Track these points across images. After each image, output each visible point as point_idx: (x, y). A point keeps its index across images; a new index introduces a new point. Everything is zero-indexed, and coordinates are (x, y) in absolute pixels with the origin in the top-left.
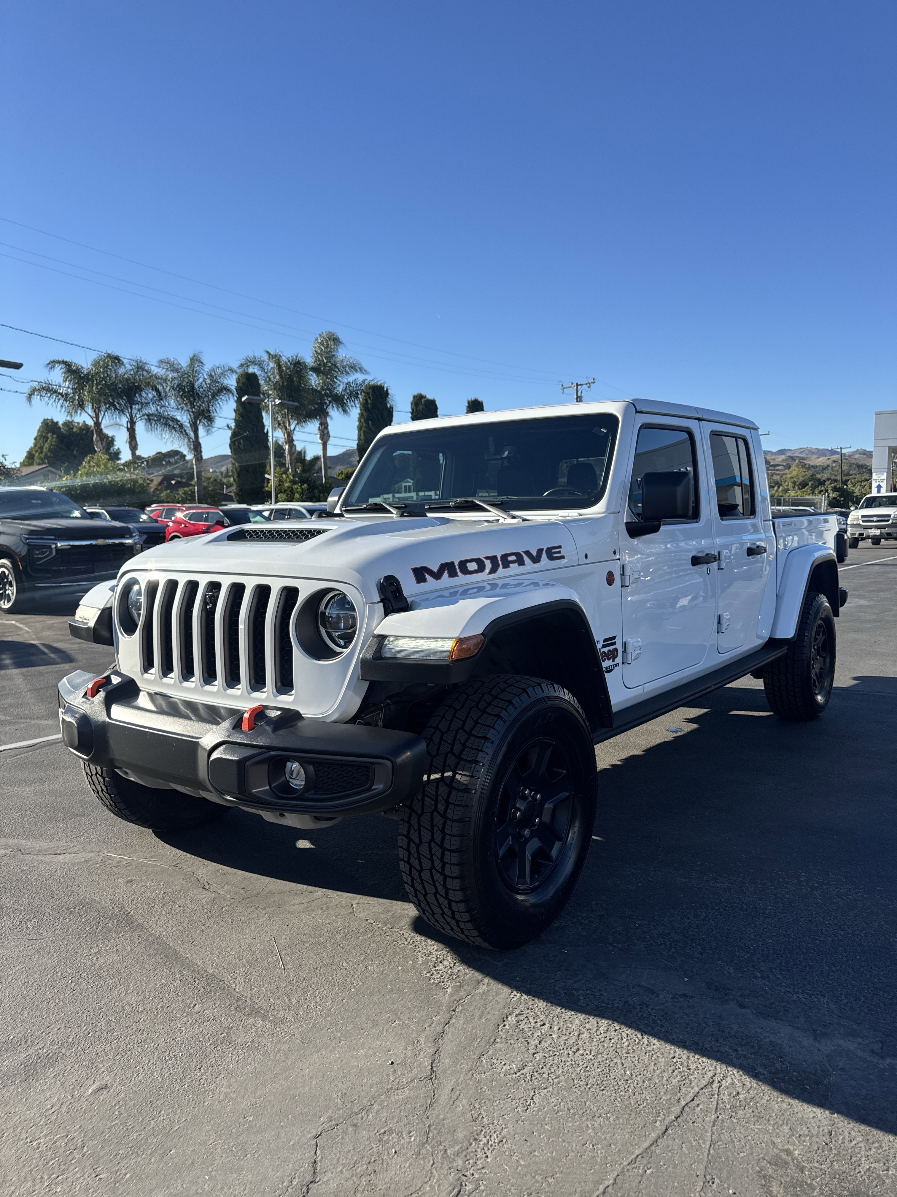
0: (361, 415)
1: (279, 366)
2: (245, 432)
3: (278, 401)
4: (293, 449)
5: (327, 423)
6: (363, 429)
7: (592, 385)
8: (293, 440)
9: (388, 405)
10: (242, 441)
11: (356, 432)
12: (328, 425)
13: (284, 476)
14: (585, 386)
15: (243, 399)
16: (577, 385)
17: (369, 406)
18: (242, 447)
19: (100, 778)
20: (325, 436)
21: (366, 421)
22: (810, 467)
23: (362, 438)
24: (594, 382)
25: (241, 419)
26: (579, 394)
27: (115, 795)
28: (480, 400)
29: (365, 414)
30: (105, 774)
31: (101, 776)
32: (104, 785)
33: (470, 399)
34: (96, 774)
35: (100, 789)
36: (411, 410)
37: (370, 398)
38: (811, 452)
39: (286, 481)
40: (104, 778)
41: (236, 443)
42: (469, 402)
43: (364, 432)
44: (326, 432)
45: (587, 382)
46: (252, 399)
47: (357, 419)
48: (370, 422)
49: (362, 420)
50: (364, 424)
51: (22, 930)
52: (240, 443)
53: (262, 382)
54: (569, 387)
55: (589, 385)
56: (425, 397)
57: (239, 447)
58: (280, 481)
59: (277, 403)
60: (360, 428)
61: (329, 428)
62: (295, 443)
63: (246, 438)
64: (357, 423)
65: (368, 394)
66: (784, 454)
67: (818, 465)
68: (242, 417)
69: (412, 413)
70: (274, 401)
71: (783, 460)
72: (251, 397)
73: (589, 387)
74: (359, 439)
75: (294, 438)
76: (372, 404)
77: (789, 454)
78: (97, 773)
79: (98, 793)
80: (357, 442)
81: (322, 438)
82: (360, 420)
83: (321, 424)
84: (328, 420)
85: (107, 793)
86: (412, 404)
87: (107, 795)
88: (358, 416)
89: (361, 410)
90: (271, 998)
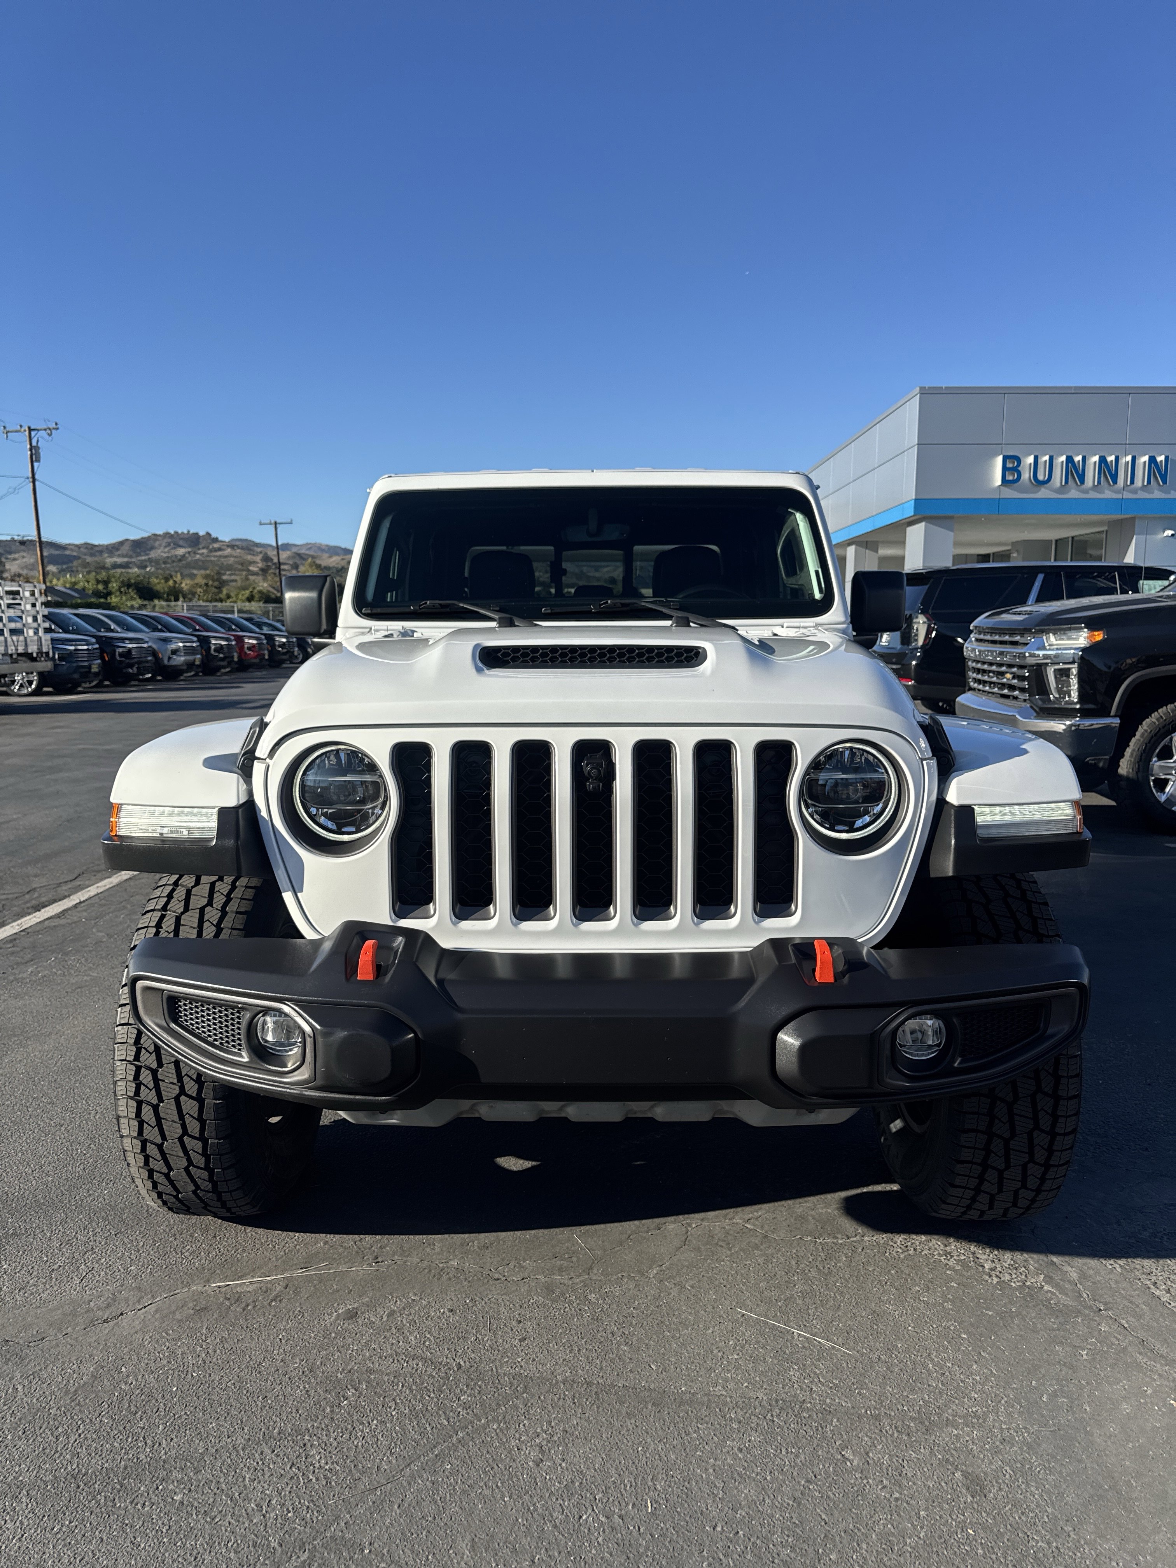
7: (53, 431)
14: (43, 432)
16: (30, 430)
19: (192, 1143)
22: (318, 567)
24: (57, 429)
26: (34, 444)
27: (224, 1169)
30: (211, 1132)
31: (200, 1137)
32: (203, 1153)
38: (321, 548)
40: (206, 1142)
45: (45, 427)
54: (17, 431)
55: (50, 431)
66: (288, 550)
67: (331, 565)
71: (289, 558)
73: (50, 435)
77: (294, 550)
85: (206, 1168)
87: (198, 1174)
90: (905, 1394)
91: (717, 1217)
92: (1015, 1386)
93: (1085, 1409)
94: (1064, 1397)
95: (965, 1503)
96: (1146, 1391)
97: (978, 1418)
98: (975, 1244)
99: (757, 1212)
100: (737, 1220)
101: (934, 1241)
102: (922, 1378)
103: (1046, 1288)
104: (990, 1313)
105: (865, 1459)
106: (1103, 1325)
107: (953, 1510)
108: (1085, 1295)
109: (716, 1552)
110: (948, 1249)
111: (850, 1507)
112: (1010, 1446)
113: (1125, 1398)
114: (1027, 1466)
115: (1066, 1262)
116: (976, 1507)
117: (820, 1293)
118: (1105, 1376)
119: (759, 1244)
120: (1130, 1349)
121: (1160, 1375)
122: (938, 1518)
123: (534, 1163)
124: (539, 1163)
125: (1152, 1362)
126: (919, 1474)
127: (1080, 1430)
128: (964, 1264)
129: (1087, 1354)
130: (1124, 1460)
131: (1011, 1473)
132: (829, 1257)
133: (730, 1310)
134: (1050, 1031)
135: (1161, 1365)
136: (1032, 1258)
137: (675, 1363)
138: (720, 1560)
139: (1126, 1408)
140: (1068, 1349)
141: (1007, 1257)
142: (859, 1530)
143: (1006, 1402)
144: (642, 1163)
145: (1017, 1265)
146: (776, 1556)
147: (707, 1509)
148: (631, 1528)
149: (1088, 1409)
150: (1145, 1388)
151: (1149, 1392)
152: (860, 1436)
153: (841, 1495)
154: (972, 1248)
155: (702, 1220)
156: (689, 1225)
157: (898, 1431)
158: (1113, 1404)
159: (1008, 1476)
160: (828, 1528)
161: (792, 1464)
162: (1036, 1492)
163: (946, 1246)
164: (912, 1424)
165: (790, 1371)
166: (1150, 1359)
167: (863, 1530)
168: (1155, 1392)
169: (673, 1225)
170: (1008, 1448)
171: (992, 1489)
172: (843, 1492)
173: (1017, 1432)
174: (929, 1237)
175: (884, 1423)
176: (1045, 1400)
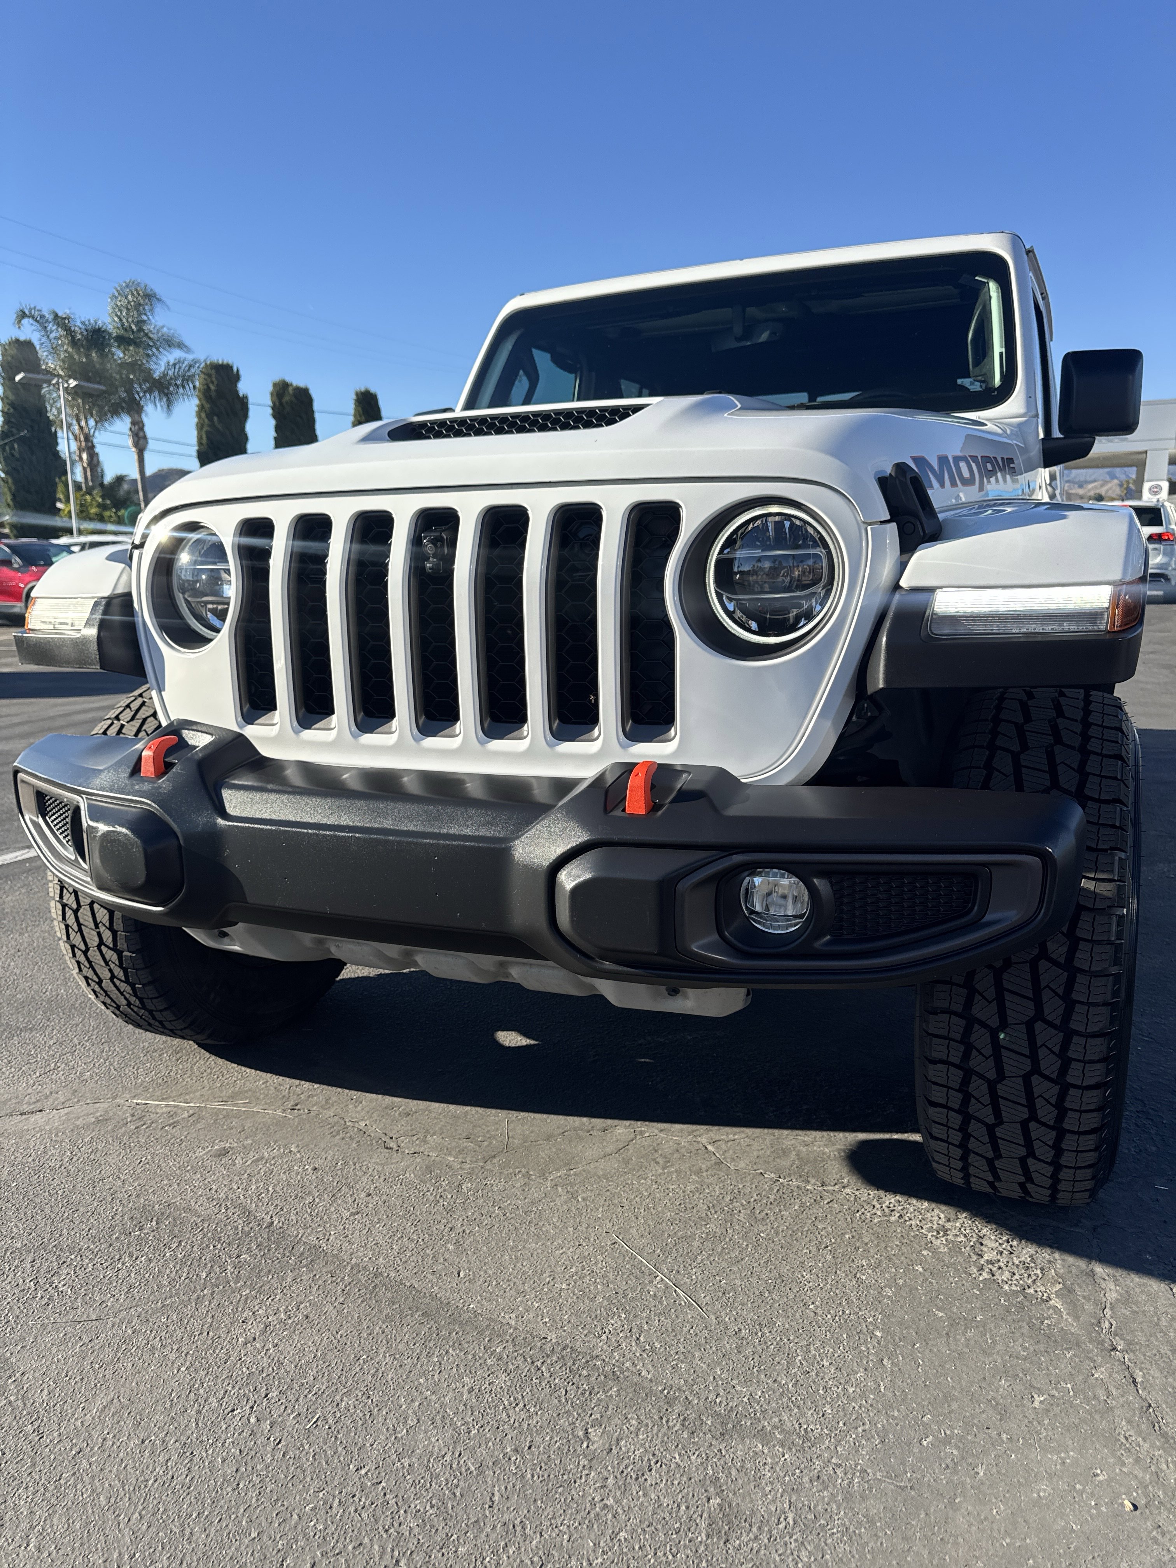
0: (201, 408)
1: (69, 332)
2: (19, 431)
3: (73, 383)
4: (95, 459)
5: (142, 422)
6: (205, 429)
8: (93, 447)
9: (241, 395)
10: (16, 446)
11: (194, 434)
12: (143, 425)
13: (88, 498)
15: (18, 378)
17: (213, 394)
18: (17, 454)
19: (110, 955)
20: (140, 440)
21: (209, 416)
23: (205, 441)
25: (12, 410)
27: (144, 985)
28: (372, 390)
29: (207, 406)
30: (122, 944)
31: (115, 949)
32: (121, 966)
33: (358, 390)
34: (99, 947)
35: (105, 974)
36: (271, 403)
37: (212, 382)
39: (91, 505)
40: (120, 954)
41: (7, 448)
42: (357, 394)
43: (207, 433)
44: (141, 434)
46: (31, 379)
47: (194, 414)
48: (215, 418)
49: (203, 415)
50: (206, 420)
51: (51, 1298)
52: (12, 448)
53: (42, 353)
56: (291, 385)
57: (12, 455)
58: (81, 505)
59: (71, 386)
60: (200, 427)
61: (146, 429)
62: (97, 450)
63: (22, 440)
64: (196, 420)
65: (209, 375)
68: (14, 408)
69: (273, 408)
70: (67, 382)
72: (30, 375)
74: (200, 443)
75: (95, 441)
76: (217, 391)
78: (101, 943)
79: (100, 983)
80: (196, 448)
81: (136, 444)
82: (199, 415)
83: (133, 423)
84: (143, 416)
85: (127, 981)
86: (272, 394)
87: (123, 986)
88: (196, 409)
89: (200, 400)
90: (734, 1382)
91: (682, 1130)
92: (896, 1413)
93: (977, 1473)
94: (957, 1448)
95: (690, 1541)
96: (1098, 1475)
97: (806, 1439)
98: (994, 1227)
99: (734, 1135)
100: (704, 1140)
101: (937, 1212)
102: (775, 1370)
103: (1055, 1302)
104: (941, 1314)
105: (610, 1445)
106: (1103, 1369)
107: (665, 1545)
108: (1107, 1325)
109: (334, 1497)
110: (948, 1225)
111: (538, 1497)
112: (820, 1487)
113: (1051, 1476)
114: (822, 1522)
115: (1114, 1276)
116: (700, 1551)
117: (730, 1240)
118: (1045, 1437)
119: (703, 1170)
120: (1117, 1412)
121: (1138, 1460)
122: (637, 1547)
123: (532, 1042)
124: (536, 1043)
125: (1140, 1439)
126: (662, 1485)
127: (944, 1497)
128: (955, 1248)
129: (1041, 1402)
130: (977, 1558)
131: (791, 1523)
132: (780, 1201)
133: (604, 1234)
134: (988, 917)
135: (1152, 1446)
136: (1063, 1260)
137: (489, 1276)
138: (331, 1507)
139: (1044, 1488)
140: (1018, 1388)
141: (1026, 1251)
142: (523, 1528)
143: (864, 1431)
144: (648, 1060)
145: (1033, 1265)
146: (396, 1524)
147: (372, 1445)
148: (272, 1439)
149: (981, 1474)
150: (1099, 1471)
151: (1101, 1478)
152: (629, 1416)
153: (541, 1479)
154: (984, 1231)
155: (661, 1131)
156: (642, 1133)
157: (683, 1425)
158: (1026, 1479)
159: (781, 1526)
160: (487, 1513)
161: (517, 1424)
162: (806, 1559)
163: (949, 1220)
164: (709, 1422)
165: (612, 1318)
166: (1139, 1433)
167: (527, 1530)
168: (1110, 1480)
169: (622, 1129)
170: (814, 1490)
171: (744, 1535)
172: (546, 1476)
173: (845, 1474)
174: (933, 1205)
175: (673, 1410)
176: (925, 1443)
